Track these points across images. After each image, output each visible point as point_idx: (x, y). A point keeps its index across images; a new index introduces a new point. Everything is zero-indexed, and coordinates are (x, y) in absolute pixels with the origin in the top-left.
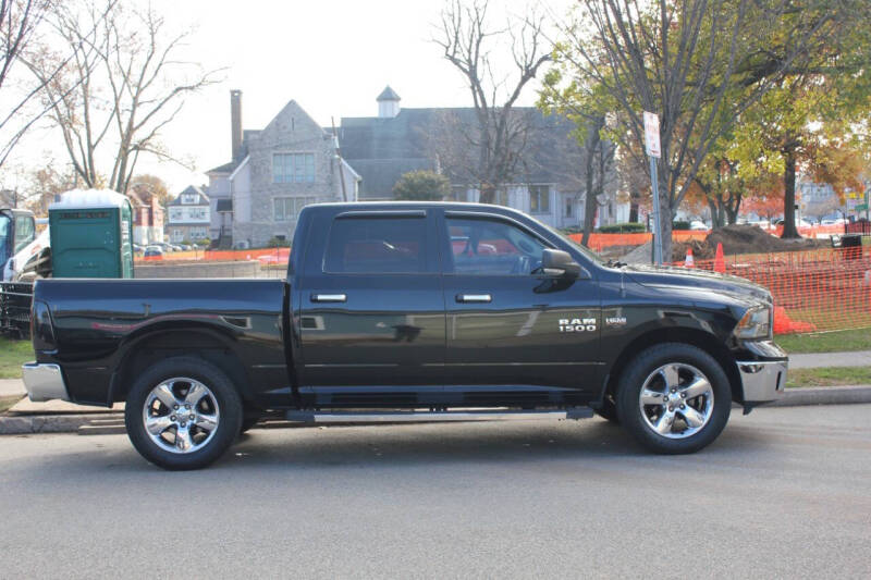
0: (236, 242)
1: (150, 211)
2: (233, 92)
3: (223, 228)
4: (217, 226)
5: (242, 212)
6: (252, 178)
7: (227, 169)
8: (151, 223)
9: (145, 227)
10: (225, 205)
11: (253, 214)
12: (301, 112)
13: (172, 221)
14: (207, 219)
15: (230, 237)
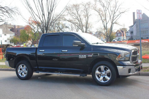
0: (134, 39)
1: (123, 34)
2: (133, 13)
3: (132, 36)
4: (131, 36)
5: (135, 33)
6: (136, 27)
7: (132, 26)
8: (123, 36)
9: (122, 37)
10: (132, 32)
11: (137, 34)
12: (145, 15)
13: (127, 35)
14: (129, 35)
15: (133, 38)
